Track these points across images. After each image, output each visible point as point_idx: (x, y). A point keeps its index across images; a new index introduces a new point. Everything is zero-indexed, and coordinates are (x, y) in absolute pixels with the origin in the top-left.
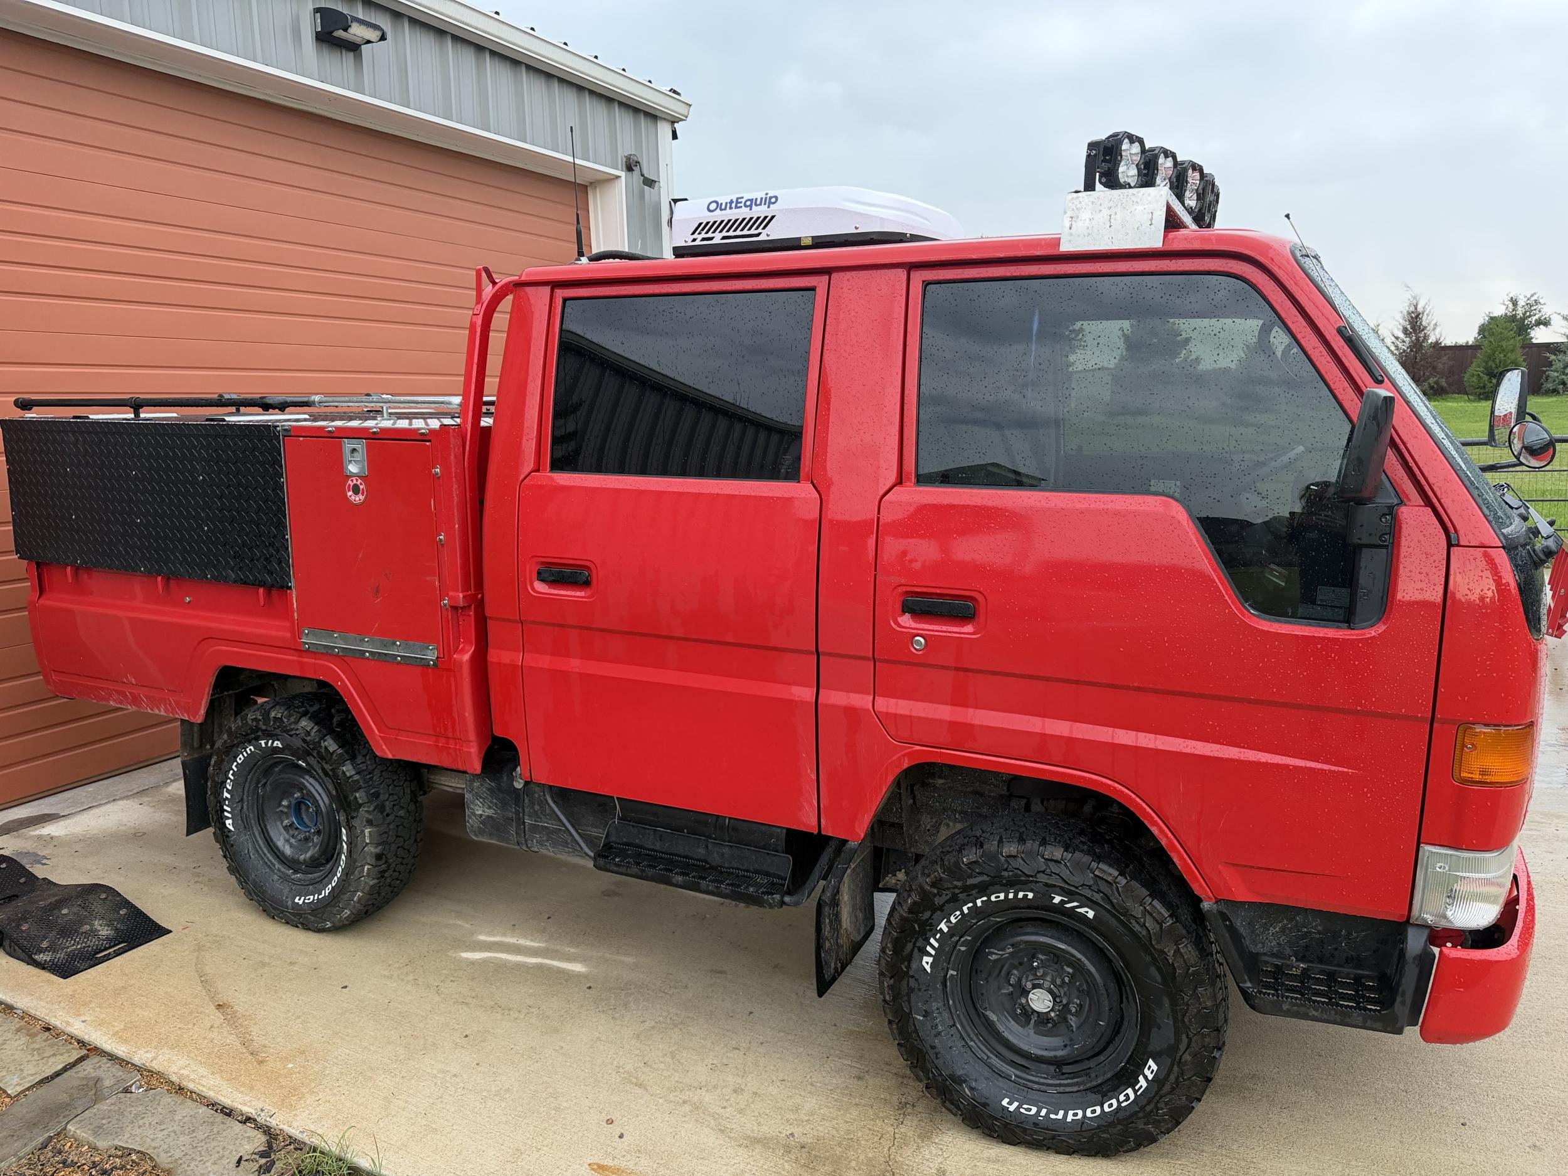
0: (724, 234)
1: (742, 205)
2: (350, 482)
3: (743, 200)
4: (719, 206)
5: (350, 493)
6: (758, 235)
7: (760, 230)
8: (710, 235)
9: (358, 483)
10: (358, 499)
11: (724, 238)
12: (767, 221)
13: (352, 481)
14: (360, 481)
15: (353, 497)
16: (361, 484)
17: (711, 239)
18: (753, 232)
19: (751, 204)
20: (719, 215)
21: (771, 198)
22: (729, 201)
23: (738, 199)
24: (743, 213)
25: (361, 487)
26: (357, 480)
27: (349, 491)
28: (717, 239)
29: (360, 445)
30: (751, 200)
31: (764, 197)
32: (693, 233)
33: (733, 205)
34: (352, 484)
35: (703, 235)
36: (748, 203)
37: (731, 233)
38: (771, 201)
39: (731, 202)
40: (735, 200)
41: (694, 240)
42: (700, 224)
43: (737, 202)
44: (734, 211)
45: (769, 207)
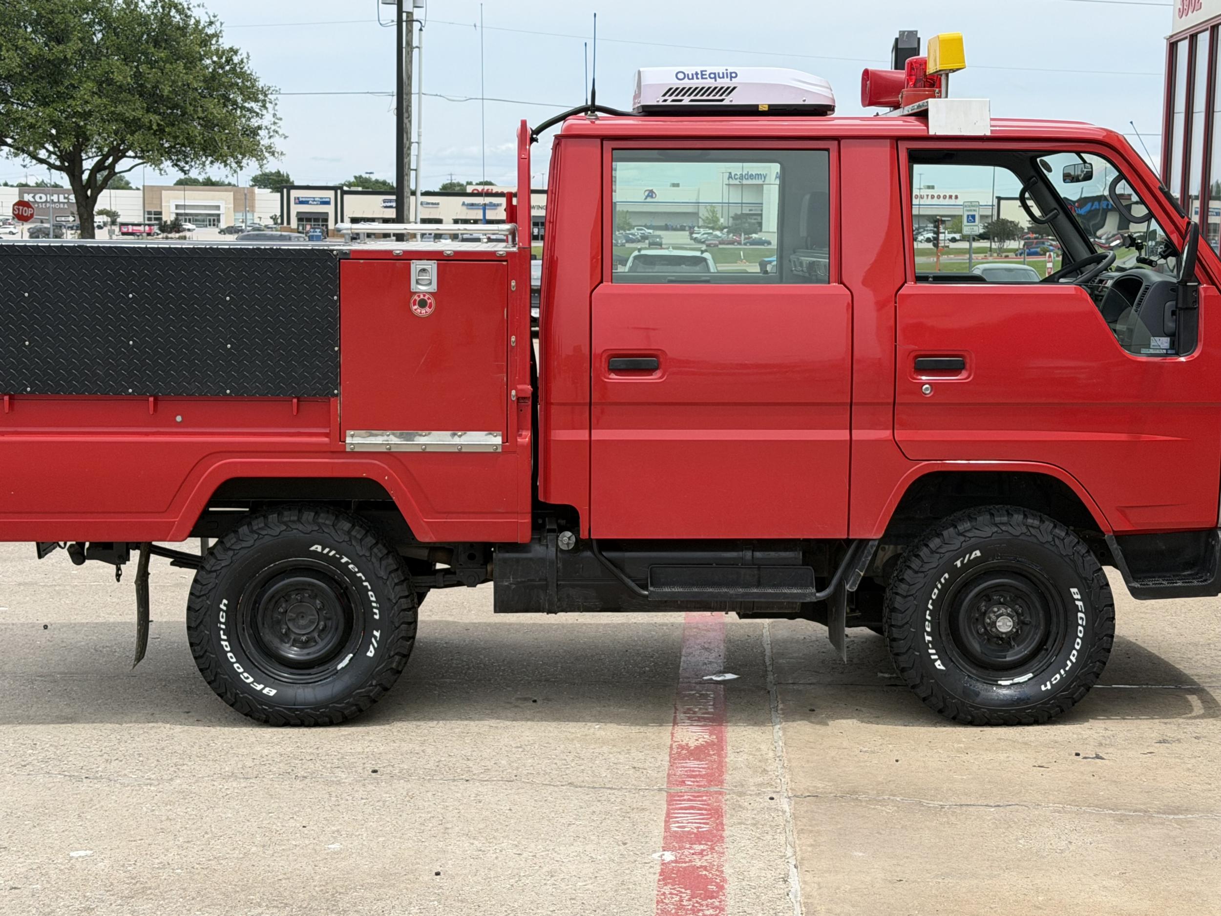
0: (692, 97)
1: (707, 76)
2: (416, 297)
3: (708, 73)
4: (686, 76)
5: (416, 307)
6: (722, 100)
7: (723, 97)
8: (679, 97)
9: (426, 298)
10: (424, 312)
11: (692, 101)
12: (730, 90)
13: (419, 296)
14: (427, 296)
15: (419, 311)
16: (429, 298)
17: (681, 101)
18: (717, 97)
19: (715, 76)
20: (687, 83)
21: (731, 73)
22: (694, 73)
23: (702, 72)
24: (709, 83)
25: (429, 301)
26: (424, 296)
27: (415, 304)
28: (686, 101)
29: (432, 266)
30: (715, 74)
31: (725, 72)
32: (664, 95)
33: (699, 76)
34: (418, 299)
35: (673, 97)
36: (712, 76)
37: (698, 97)
38: (733, 75)
39: (697, 74)
40: (699, 72)
41: (665, 101)
42: (670, 89)
43: (702, 75)
44: (700, 81)
45: (731, 80)
